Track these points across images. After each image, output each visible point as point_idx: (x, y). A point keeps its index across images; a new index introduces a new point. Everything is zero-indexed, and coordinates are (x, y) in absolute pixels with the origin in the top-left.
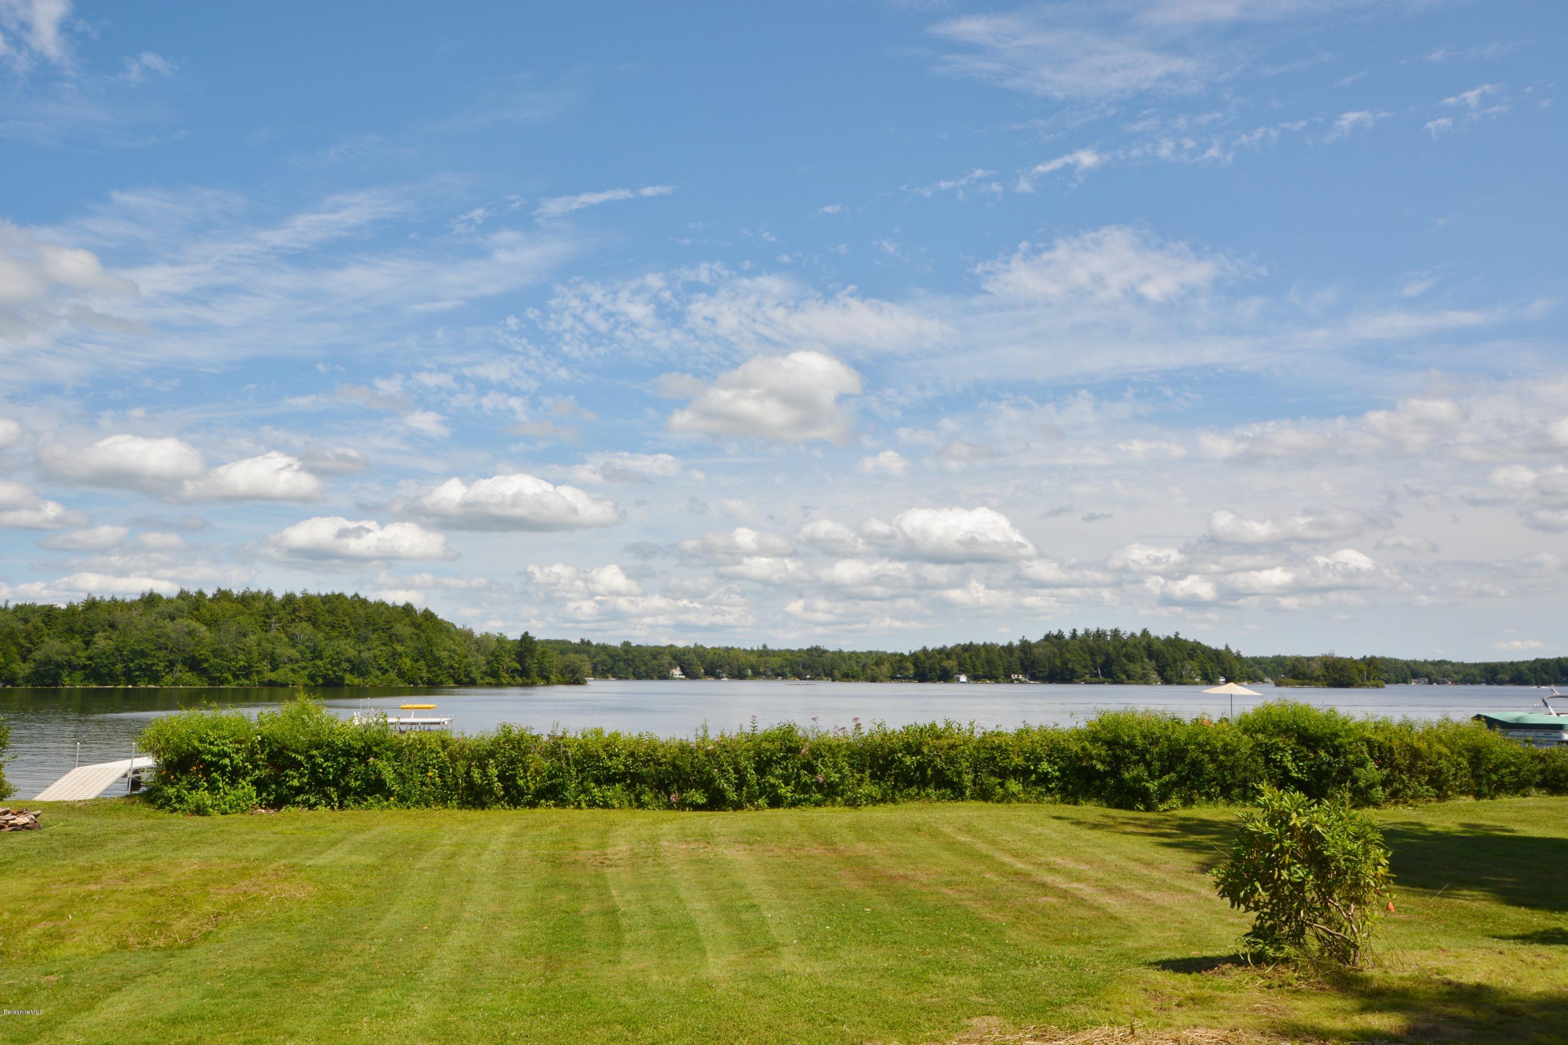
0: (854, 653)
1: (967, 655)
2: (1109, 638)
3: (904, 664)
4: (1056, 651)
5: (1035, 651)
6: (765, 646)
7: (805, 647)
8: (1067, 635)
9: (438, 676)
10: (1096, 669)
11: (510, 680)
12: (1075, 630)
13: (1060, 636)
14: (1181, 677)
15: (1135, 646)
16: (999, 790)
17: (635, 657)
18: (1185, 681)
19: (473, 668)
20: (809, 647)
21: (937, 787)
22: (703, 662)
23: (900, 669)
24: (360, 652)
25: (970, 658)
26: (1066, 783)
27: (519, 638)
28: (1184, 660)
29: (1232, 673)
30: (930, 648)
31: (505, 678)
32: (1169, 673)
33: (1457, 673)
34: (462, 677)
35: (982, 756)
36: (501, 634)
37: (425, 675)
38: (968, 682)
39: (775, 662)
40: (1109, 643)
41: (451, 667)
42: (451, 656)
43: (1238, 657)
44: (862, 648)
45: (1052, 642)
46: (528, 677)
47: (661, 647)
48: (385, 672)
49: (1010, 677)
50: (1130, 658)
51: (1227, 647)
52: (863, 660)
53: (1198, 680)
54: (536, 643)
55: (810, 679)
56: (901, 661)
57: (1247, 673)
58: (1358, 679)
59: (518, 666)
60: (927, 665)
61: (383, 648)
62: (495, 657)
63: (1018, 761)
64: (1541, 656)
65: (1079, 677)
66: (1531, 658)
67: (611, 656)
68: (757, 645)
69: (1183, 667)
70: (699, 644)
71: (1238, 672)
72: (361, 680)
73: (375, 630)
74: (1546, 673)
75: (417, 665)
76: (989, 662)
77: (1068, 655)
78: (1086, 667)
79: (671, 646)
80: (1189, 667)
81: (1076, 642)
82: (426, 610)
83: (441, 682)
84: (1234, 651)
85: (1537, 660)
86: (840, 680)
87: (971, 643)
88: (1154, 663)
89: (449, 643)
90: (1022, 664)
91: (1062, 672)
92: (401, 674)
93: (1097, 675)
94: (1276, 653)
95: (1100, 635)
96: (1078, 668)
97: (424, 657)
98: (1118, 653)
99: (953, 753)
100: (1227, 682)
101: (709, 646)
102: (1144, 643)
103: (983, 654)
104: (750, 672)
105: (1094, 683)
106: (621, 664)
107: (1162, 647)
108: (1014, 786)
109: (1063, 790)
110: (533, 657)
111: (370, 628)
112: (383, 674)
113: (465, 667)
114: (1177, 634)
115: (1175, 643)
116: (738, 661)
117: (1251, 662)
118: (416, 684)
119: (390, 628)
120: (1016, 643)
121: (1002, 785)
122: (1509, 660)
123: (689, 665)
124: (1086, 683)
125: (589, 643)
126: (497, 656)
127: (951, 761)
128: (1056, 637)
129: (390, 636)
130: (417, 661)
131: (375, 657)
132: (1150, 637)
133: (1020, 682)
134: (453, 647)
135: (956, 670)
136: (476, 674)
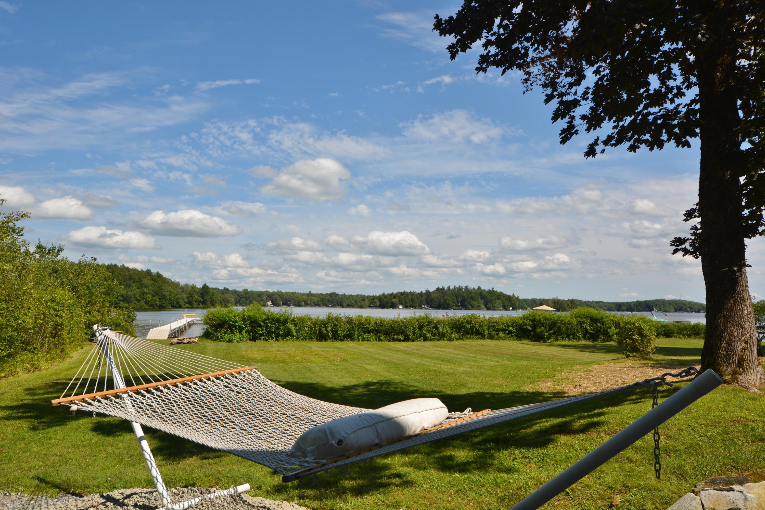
0: (351, 295)
1: (403, 297)
2: (464, 290)
3: (375, 300)
4: (441, 295)
5: (432, 295)
6: (310, 292)
7: (329, 292)
8: (446, 288)
9: (164, 303)
10: (458, 303)
11: (197, 306)
12: (449, 286)
13: (443, 289)
14: (494, 307)
15: (475, 293)
16: (496, 336)
17: (250, 296)
18: (496, 309)
19: (181, 300)
20: (330, 292)
21: (476, 335)
22: (282, 299)
23: (373, 302)
24: (127, 292)
25: (404, 298)
26: (518, 334)
27: (201, 286)
28: (496, 300)
29: (515, 305)
30: (386, 293)
31: (195, 304)
32: (489, 305)
33: (605, 306)
34: (175, 304)
35: (491, 325)
36: (193, 284)
37: (158, 303)
38: (403, 308)
39: (314, 299)
40: (464, 292)
41: (170, 299)
42: (170, 294)
43: (518, 299)
44: (354, 293)
45: (439, 291)
46: (206, 304)
47: (262, 292)
48: (139, 301)
49: (421, 306)
50: (473, 299)
51: (513, 295)
52: (355, 299)
53: (501, 308)
54: (210, 289)
55: (331, 307)
56: (373, 299)
57: (521, 305)
58: (567, 308)
59: (202, 300)
60: (385, 300)
61: (138, 290)
62: (190, 295)
63: (502, 326)
64: (639, 300)
65: (451, 307)
66: (635, 300)
67: (238, 296)
68: (306, 291)
69: (495, 303)
70: (280, 290)
71: (517, 305)
72: (128, 305)
73: (134, 282)
74: (641, 307)
75: (154, 298)
76: (412, 300)
77: (446, 297)
78: (454, 302)
79: (267, 291)
80: (498, 303)
81: (450, 291)
82: (158, 273)
83: (165, 306)
84: (516, 296)
85: (637, 301)
86: (346, 307)
87: (405, 291)
88: (483, 301)
89: (169, 288)
90: (427, 301)
91: (444, 305)
92: (147, 302)
93: (458, 306)
94: (533, 297)
95: (460, 288)
96: (451, 303)
97: (158, 295)
98: (468, 296)
99: (482, 323)
100: (513, 309)
101: (284, 292)
102: (479, 292)
103: (410, 297)
104: (303, 303)
105: (457, 309)
106: (243, 299)
107: (487, 294)
108: (501, 334)
109: (516, 336)
110: (208, 295)
111: (132, 280)
112: (138, 302)
113: (177, 299)
114: (493, 288)
115: (492, 292)
116: (298, 298)
117: (522, 301)
118: (154, 307)
119: (141, 281)
120: (424, 292)
121: (497, 334)
122: (626, 301)
123: (275, 300)
124: (454, 309)
125: (228, 289)
126: (192, 294)
127: (481, 326)
128: (441, 289)
129: (141, 285)
130: (154, 296)
131: (134, 294)
132: (481, 290)
133: (426, 309)
134: (171, 290)
135: (398, 303)
136: (182, 303)
